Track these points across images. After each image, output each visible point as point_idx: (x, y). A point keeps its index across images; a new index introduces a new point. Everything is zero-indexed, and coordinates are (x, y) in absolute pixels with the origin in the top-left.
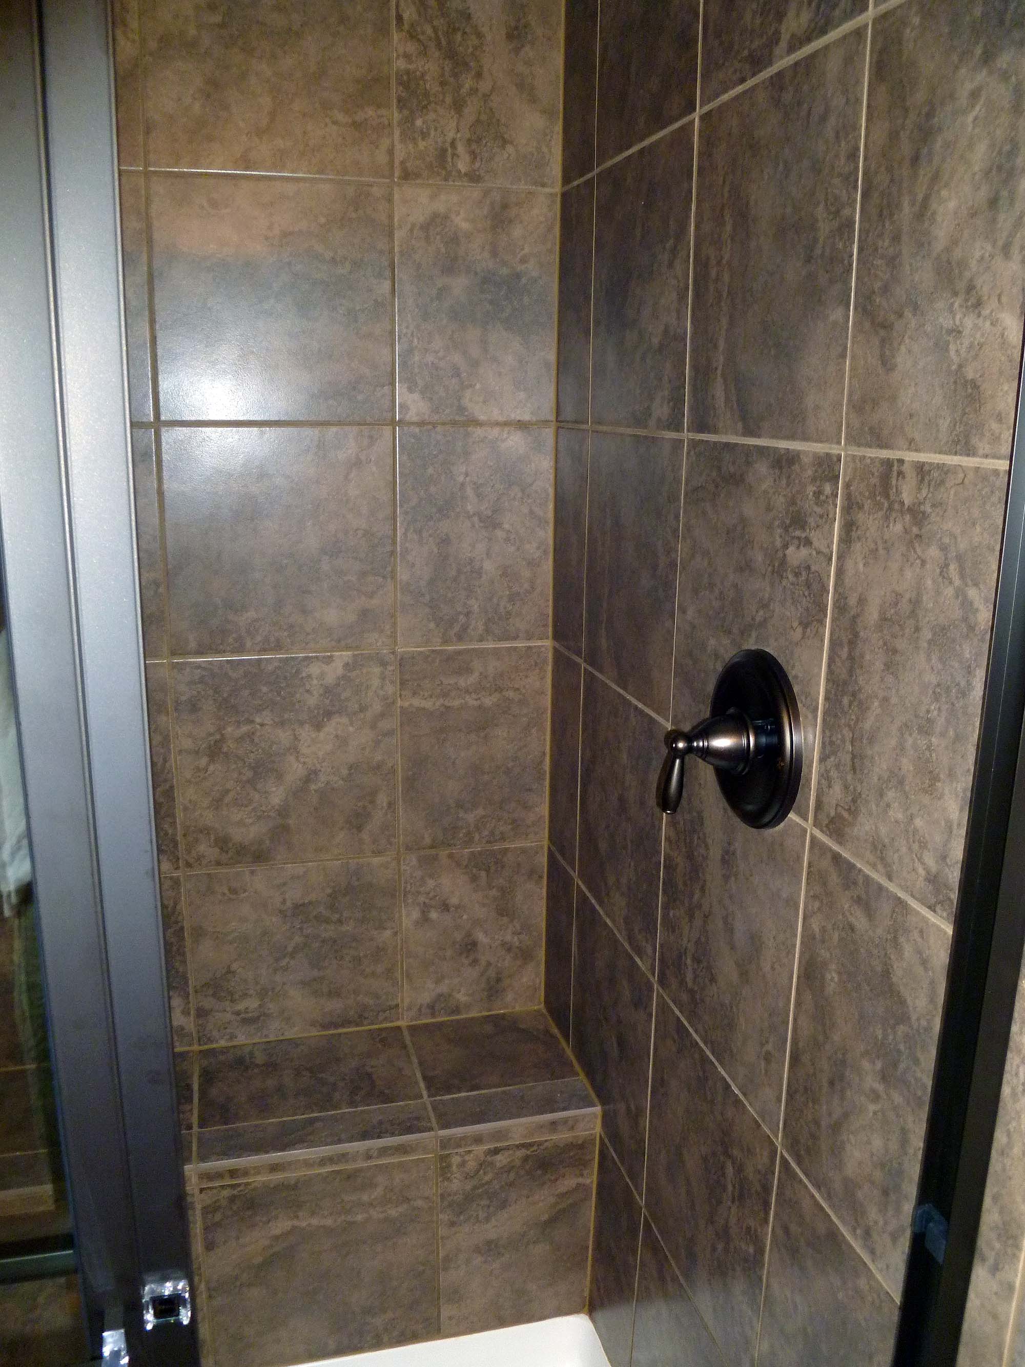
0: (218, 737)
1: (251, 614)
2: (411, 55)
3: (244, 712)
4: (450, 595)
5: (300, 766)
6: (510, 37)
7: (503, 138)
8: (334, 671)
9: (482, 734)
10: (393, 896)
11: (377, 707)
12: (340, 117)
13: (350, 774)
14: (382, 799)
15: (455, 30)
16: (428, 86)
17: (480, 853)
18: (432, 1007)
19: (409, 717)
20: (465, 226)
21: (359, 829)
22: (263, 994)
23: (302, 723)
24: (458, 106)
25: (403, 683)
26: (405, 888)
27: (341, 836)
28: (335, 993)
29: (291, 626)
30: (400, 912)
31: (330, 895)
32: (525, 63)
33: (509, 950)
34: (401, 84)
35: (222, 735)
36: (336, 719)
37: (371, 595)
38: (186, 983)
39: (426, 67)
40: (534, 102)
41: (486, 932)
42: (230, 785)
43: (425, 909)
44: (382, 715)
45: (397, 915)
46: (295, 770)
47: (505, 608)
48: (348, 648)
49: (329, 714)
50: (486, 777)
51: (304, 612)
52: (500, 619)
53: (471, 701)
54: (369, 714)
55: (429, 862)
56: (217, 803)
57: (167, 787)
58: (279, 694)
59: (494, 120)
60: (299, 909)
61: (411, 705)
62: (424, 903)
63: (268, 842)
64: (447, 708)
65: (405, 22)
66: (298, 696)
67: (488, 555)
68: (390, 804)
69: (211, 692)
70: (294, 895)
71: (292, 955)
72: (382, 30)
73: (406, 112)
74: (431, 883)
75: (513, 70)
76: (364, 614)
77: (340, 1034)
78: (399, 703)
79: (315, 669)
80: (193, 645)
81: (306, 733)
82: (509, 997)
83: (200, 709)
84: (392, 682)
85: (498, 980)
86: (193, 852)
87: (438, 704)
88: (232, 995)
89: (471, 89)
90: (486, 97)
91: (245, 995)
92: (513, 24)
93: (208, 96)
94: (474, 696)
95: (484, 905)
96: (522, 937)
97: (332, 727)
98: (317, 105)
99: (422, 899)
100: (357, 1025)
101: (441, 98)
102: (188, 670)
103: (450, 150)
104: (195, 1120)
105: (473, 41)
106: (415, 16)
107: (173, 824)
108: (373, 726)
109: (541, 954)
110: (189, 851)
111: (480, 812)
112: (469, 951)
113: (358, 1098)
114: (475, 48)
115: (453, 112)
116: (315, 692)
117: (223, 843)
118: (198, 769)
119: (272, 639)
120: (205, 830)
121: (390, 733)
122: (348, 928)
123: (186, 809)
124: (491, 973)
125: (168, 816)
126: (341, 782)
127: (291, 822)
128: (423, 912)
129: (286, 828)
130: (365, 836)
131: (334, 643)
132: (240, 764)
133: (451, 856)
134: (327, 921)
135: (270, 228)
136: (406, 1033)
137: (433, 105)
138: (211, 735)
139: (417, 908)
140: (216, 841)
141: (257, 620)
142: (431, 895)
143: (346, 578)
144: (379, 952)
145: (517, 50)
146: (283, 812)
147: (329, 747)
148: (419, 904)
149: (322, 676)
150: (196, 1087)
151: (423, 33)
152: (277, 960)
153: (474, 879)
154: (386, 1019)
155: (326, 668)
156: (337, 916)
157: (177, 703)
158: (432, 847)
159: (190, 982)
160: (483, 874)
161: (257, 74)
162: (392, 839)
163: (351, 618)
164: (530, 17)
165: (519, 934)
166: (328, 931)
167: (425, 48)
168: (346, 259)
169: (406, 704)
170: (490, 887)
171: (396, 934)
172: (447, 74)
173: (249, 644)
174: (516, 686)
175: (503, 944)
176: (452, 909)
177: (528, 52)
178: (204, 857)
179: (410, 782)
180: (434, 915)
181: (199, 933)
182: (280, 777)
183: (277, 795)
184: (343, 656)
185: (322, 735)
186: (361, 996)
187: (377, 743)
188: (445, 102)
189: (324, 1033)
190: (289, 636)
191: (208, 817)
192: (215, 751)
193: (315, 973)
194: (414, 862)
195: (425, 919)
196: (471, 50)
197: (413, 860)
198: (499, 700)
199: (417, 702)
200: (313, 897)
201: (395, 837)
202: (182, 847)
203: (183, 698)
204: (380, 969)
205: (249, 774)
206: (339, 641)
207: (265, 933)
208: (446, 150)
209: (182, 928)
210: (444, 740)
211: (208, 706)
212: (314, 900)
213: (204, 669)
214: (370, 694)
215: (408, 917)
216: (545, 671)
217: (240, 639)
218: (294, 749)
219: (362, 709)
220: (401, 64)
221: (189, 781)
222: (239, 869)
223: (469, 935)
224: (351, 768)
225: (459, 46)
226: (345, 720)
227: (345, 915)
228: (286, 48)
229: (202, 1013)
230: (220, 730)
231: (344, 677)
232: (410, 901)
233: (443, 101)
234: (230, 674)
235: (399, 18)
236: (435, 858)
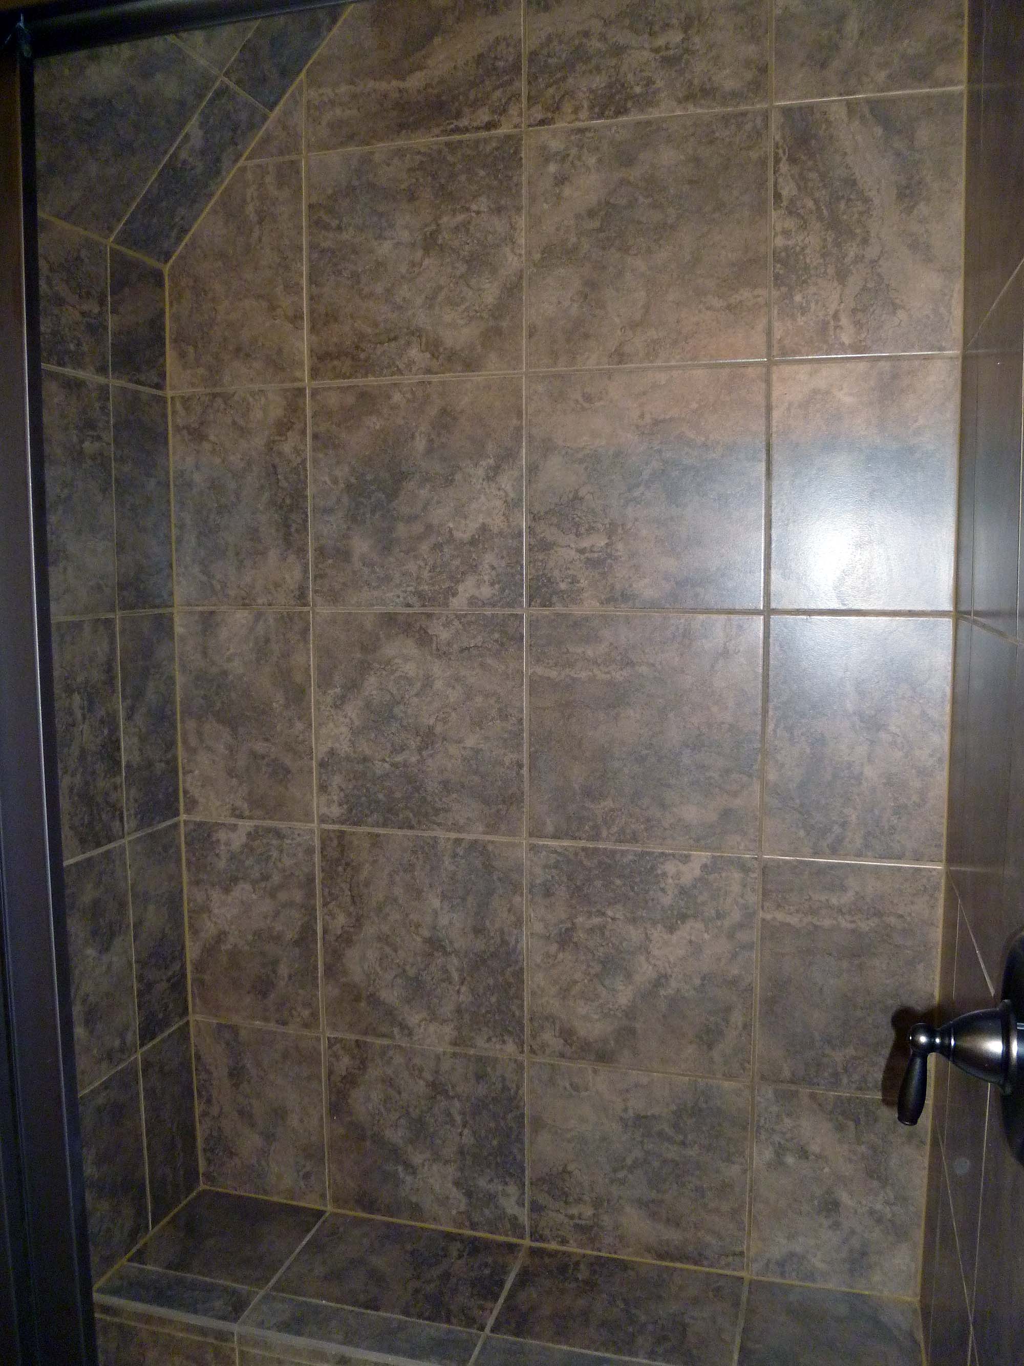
0: (569, 925)
1: (608, 803)
2: (791, 230)
3: (596, 903)
4: (823, 802)
5: (650, 967)
6: (901, 196)
7: (893, 304)
8: (691, 872)
9: (856, 962)
10: (745, 1128)
11: (736, 916)
12: (717, 303)
13: (703, 985)
14: (737, 1018)
15: (838, 199)
16: (808, 261)
17: (849, 1100)
18: (781, 1264)
19: (772, 932)
20: (848, 400)
21: (710, 1047)
22: (597, 1203)
23: (654, 923)
24: (842, 276)
25: (765, 894)
26: (759, 1121)
27: (690, 1051)
28: (675, 1222)
29: (648, 820)
30: (752, 1148)
31: (674, 1113)
32: (920, 222)
33: (879, 1221)
34: (779, 261)
35: (573, 924)
36: (690, 923)
37: (735, 794)
38: (523, 1171)
39: (806, 241)
40: (930, 261)
41: (851, 1194)
42: (578, 976)
43: (780, 1151)
44: (741, 926)
45: (747, 1152)
46: (645, 971)
47: (889, 821)
48: (706, 848)
49: (684, 917)
50: (859, 1013)
51: (663, 806)
52: (882, 833)
53: (844, 923)
54: (727, 923)
55: (786, 1097)
56: (564, 993)
57: (517, 968)
58: (632, 889)
59: (883, 286)
60: (641, 1121)
61: (774, 919)
62: (779, 1143)
63: (612, 1042)
64: (816, 927)
65: (784, 199)
66: (651, 893)
67: (870, 759)
68: (745, 1026)
69: (565, 879)
70: (637, 1104)
71: (631, 1169)
72: (760, 210)
73: (784, 289)
74: (788, 1122)
75: (904, 231)
76: (726, 814)
77: (675, 1269)
78: (761, 914)
79: (670, 867)
80: (550, 828)
81: (658, 933)
82: (877, 1278)
83: (553, 894)
84: (753, 890)
85: (864, 1254)
86: (538, 1039)
87: (805, 920)
88: (567, 1196)
89: (857, 256)
90: (874, 263)
91: (579, 1200)
92: (904, 183)
93: (586, 297)
94: (848, 917)
95: (851, 1161)
96: (895, 1208)
97: (689, 930)
98: (690, 293)
99: (777, 1138)
100: (696, 1264)
101: (822, 271)
102: (544, 853)
103: (832, 323)
104: (490, 1322)
105: (860, 206)
106: (795, 192)
107: (521, 1007)
108: (731, 936)
109: (919, 1235)
110: (534, 1037)
111: (851, 1051)
112: (829, 1211)
113: (660, 1350)
114: (861, 213)
115: (836, 284)
116: (669, 892)
117: (567, 1034)
118: (548, 955)
119: (628, 831)
120: (551, 1019)
121: (750, 946)
122: (692, 1152)
123: (533, 993)
124: (855, 1242)
125: (517, 998)
126: (692, 992)
127: (638, 1026)
128: (777, 1154)
129: (632, 1032)
130: (716, 1054)
131: (692, 842)
132: (590, 956)
133: (813, 1096)
134: (670, 1140)
135: (642, 416)
136: (745, 1289)
137: (814, 279)
138: (562, 922)
139: (771, 1148)
140: (562, 1031)
141: (612, 810)
142: (788, 1136)
143: (708, 774)
144: (724, 1189)
145: (909, 210)
146: (630, 1013)
147: (681, 952)
148: (773, 1144)
149: (678, 875)
150: (508, 1286)
151: (804, 207)
152: (615, 1171)
153: (840, 1128)
154: (728, 1265)
155: (682, 868)
156: (681, 1137)
157: (532, 886)
158: (792, 1082)
159: (527, 1172)
160: (851, 1124)
161: (632, 270)
162: (746, 1065)
163: (713, 817)
164: (925, 172)
165: (894, 1204)
166: (672, 1152)
167: (805, 223)
168: (718, 443)
169: (769, 917)
170: (859, 1142)
171: (745, 1171)
172: (829, 246)
173: (604, 833)
174: (900, 912)
175: (872, 1212)
176: (812, 1157)
177: (923, 209)
178: (548, 1046)
179: (770, 1003)
180: (790, 1160)
181: (538, 1124)
182: (629, 976)
183: (624, 995)
184: (702, 857)
185: (674, 938)
186: (703, 1232)
187: (734, 956)
188: (827, 274)
189: (659, 1263)
190: (646, 830)
191: (554, 1006)
192: (565, 939)
193: (653, 1195)
194: (770, 1094)
195: (778, 1163)
196: (856, 216)
197: (768, 1092)
198: (878, 925)
199: (780, 916)
200: (656, 1110)
201: (749, 1063)
202: (527, 1031)
203: (538, 881)
204: (725, 1207)
205: (598, 968)
206: (697, 840)
207: (604, 1139)
208: (828, 323)
209: (522, 1115)
210: (810, 964)
211: (562, 892)
212: (657, 1114)
213: (559, 854)
214: (729, 900)
215: (761, 1155)
216: (937, 899)
217: (596, 827)
218: (644, 948)
219: (719, 916)
220: (780, 242)
221: (538, 966)
222: (582, 1064)
223: (829, 1192)
224: (703, 978)
225: (843, 214)
226: (699, 925)
227: (689, 1137)
228: (661, 242)
229: (536, 1208)
230: (571, 918)
231: (700, 879)
232: (763, 1137)
233: (825, 272)
234: (585, 863)
235: (778, 196)
236: (795, 1094)
